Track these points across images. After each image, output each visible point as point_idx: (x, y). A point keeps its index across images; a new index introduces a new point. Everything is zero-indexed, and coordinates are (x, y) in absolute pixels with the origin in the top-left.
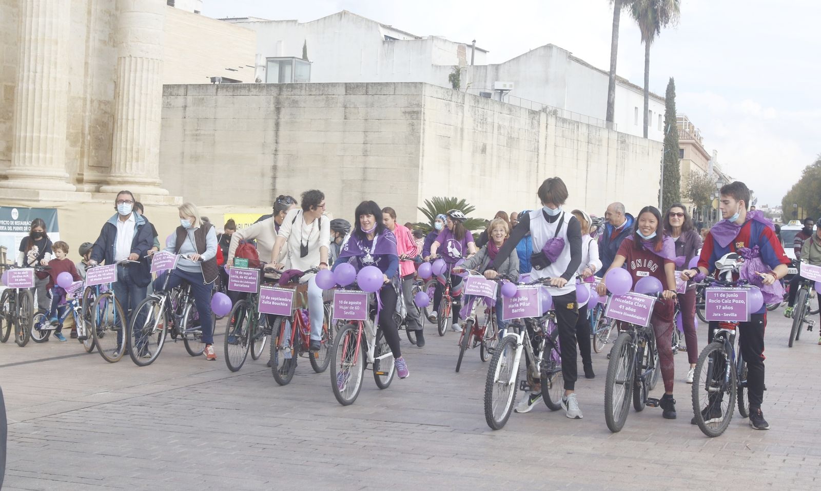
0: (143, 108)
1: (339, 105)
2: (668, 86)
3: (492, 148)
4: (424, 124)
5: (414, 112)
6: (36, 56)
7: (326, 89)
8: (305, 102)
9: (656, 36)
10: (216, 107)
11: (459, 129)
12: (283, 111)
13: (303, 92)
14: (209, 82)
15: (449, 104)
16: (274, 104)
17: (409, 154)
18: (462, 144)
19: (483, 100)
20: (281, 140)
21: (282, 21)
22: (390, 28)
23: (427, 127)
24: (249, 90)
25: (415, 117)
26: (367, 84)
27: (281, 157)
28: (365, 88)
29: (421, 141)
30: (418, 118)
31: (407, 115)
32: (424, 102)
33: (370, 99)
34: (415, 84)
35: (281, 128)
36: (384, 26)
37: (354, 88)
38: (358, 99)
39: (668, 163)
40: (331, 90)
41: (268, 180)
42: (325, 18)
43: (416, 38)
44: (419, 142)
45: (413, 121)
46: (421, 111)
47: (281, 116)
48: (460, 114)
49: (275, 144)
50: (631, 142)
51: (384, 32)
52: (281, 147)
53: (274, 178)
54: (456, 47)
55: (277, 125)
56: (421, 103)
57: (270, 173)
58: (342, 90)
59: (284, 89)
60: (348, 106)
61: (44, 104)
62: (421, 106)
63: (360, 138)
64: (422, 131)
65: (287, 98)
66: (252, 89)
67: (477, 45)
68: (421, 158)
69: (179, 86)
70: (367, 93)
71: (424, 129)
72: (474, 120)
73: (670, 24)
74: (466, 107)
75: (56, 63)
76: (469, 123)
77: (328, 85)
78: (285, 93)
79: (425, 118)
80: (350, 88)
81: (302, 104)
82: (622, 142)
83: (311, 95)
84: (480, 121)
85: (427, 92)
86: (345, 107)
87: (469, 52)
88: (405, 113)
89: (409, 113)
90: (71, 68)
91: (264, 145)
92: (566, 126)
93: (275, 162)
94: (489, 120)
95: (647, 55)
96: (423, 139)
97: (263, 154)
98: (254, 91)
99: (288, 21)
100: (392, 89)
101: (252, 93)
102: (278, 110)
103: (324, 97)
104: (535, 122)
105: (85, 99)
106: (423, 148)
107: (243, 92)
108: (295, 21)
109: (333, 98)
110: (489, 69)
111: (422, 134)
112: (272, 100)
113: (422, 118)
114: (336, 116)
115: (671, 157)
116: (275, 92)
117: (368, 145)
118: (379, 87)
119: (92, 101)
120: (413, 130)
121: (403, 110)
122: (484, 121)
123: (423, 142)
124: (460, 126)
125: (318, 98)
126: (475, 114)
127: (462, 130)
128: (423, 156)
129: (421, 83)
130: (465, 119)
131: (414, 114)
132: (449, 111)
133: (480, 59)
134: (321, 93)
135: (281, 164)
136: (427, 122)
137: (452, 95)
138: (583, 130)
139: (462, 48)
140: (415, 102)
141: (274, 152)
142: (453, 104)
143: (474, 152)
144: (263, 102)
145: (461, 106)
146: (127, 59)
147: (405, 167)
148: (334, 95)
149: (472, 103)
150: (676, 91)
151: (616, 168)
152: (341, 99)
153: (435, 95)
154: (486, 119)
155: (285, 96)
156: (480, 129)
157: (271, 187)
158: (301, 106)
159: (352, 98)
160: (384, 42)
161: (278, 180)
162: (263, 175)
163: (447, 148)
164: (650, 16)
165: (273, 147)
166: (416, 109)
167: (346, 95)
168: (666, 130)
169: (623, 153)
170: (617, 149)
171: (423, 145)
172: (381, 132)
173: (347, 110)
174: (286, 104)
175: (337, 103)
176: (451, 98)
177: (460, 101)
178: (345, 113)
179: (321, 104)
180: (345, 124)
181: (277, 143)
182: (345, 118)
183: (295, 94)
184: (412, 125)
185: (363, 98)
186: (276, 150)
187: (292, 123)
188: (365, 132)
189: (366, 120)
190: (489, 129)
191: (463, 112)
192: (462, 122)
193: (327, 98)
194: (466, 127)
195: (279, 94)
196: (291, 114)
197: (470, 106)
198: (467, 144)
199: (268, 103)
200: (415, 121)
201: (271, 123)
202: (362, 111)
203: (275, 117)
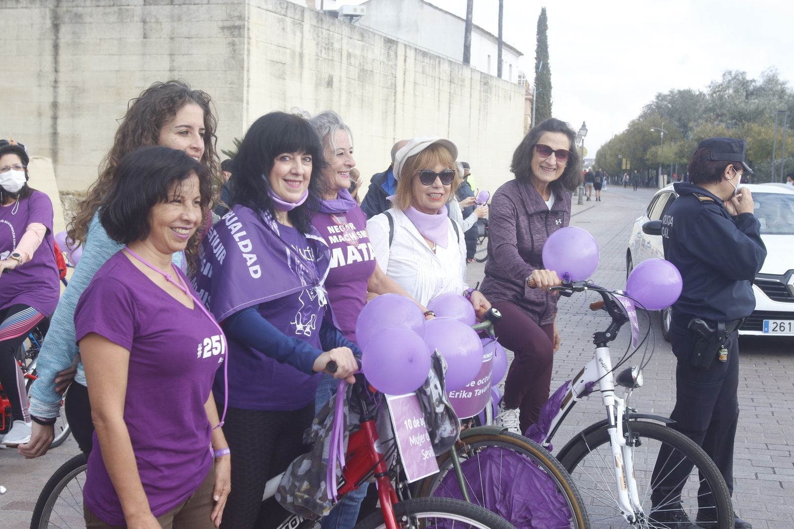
1: (136, 19)
2: (540, 17)
3: (340, 81)
4: (249, 43)
5: (235, 27)
8: (91, 16)
11: (297, 54)
12: (64, 29)
15: (283, 20)
16: (50, 18)
17: (230, 84)
18: (301, 74)
19: (327, 19)
20: (62, 68)
23: (253, 49)
24: (18, 1)
25: (236, 33)
27: (62, 89)
29: (246, 65)
30: (240, 35)
31: (226, 31)
32: (249, 13)
33: (176, 10)
35: (62, 51)
38: (161, 11)
39: (539, 105)
41: (47, 122)
44: (242, 68)
45: (234, 39)
46: (244, 25)
47: (61, 35)
48: (298, 34)
49: (54, 73)
50: (494, 85)
52: (62, 77)
53: (55, 118)
55: (56, 47)
56: (245, 15)
57: (48, 112)
60: (148, 20)
62: (244, 18)
64: (246, 53)
65: (67, 11)
68: (245, 88)
70: (172, 3)
71: (249, 50)
72: (317, 44)
74: (307, 26)
76: (310, 48)
78: (65, 4)
79: (251, 35)
81: (87, 19)
82: (486, 84)
83: (98, 6)
84: (324, 45)
86: (144, 22)
88: (223, 28)
89: (229, 28)
91: (40, 75)
92: (427, 60)
93: (55, 97)
94: (336, 45)
96: (248, 63)
97: (40, 86)
98: (24, 2)
101: (22, 5)
102: (56, 27)
103: (116, 8)
104: (392, 53)
106: (248, 75)
109: (127, 10)
111: (246, 58)
112: (48, 14)
113: (246, 35)
114: (133, 33)
115: (543, 98)
117: (176, 73)
120: (234, 51)
121: (220, 24)
122: (329, 47)
123: (248, 67)
124: (298, 49)
125: (108, 10)
126: (318, 36)
127: (301, 55)
128: (248, 86)
130: (305, 41)
131: (235, 29)
132: (283, 29)
134: (112, 3)
135: (63, 98)
136: (253, 41)
137: (287, 8)
138: (445, 67)
140: (236, 14)
141: (53, 84)
142: (289, 20)
143: (318, 85)
144: (36, 17)
145: (300, 24)
147: (224, 100)
148: (128, 5)
149: (314, 22)
150: (548, 23)
151: (479, 113)
152: (138, 11)
153: (265, 7)
154: (332, 44)
155: (64, 9)
156: (324, 55)
157: (51, 131)
158: (86, 21)
159: (153, 9)
161: (60, 122)
162: (40, 115)
163: (282, 77)
165: (51, 77)
166: (237, 23)
167: (145, 5)
168: (537, 67)
169: (486, 96)
170: (480, 91)
171: (248, 71)
172: (192, 54)
173: (147, 27)
174: (66, 19)
175: (133, 16)
176: (286, 12)
177: (297, 17)
178: (144, 29)
179: (113, 18)
180: (144, 45)
181: (56, 71)
182: (145, 37)
183: (77, 6)
184: (233, 44)
185: (168, 8)
186: (56, 82)
187: (75, 44)
188: (171, 55)
189: (172, 39)
190: (336, 57)
191: (302, 32)
192: (302, 45)
193: (120, 9)
194: (306, 52)
195: (57, 6)
196: (74, 33)
197: (311, 25)
198: (308, 74)
199: (43, 17)
200: (236, 40)
201: (48, 45)
202: (167, 27)
203: (54, 37)
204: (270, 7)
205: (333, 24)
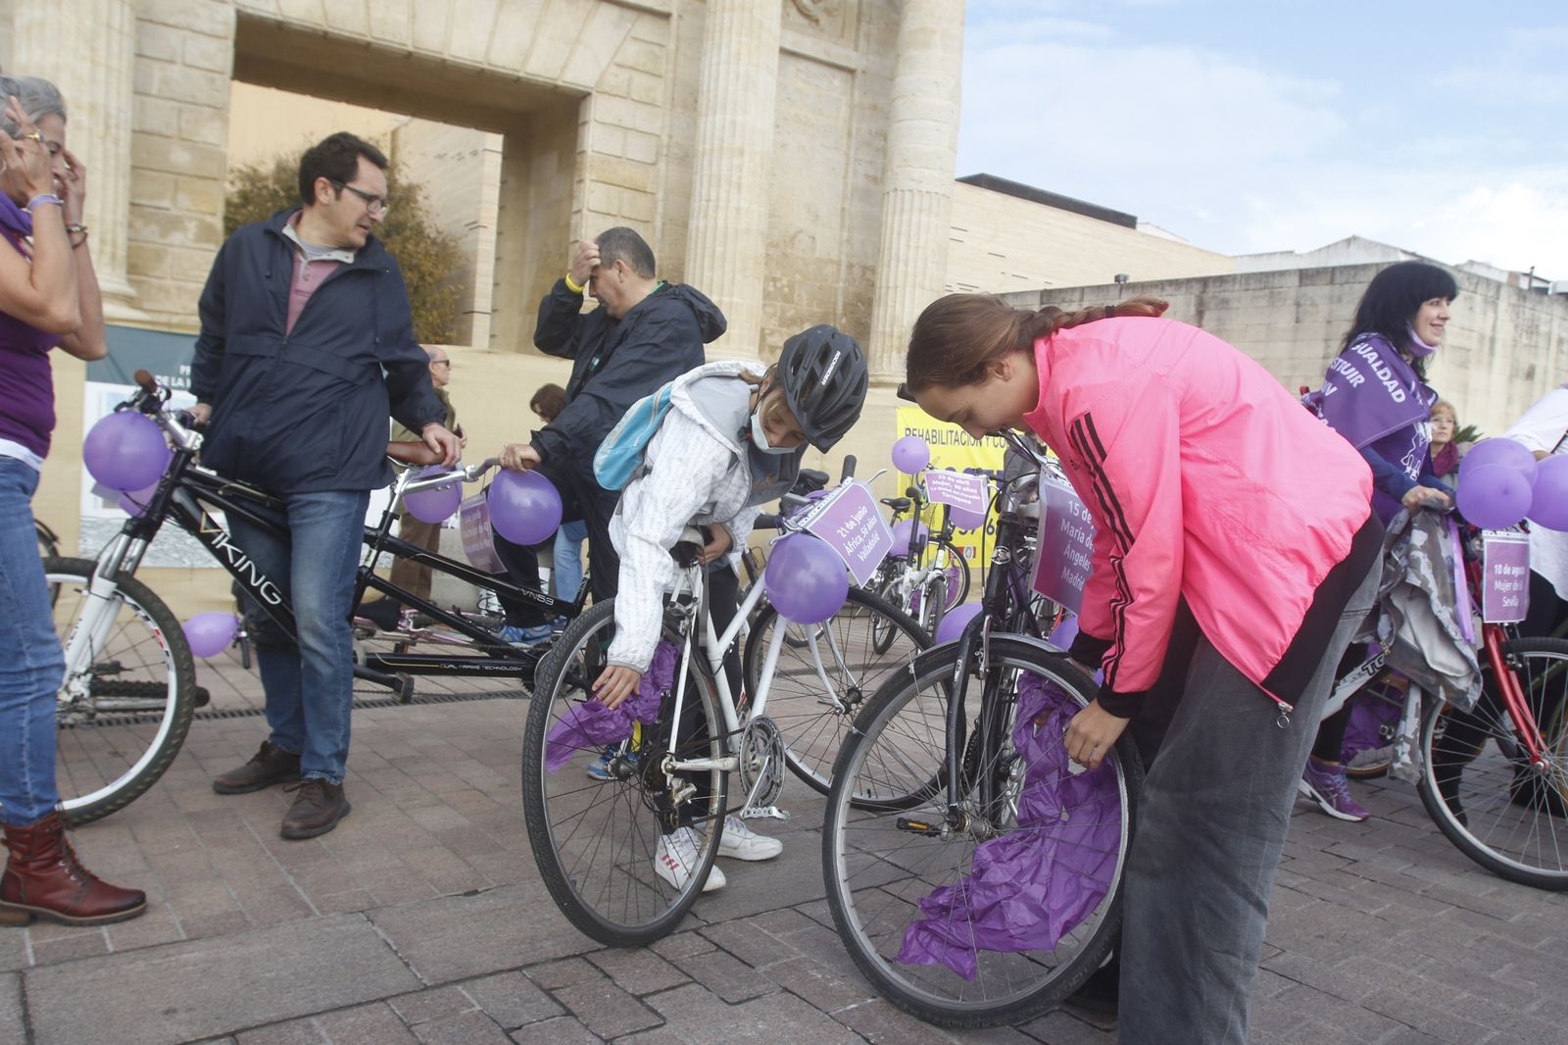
0: (910, 269)
1: (1289, 302)
3: (1545, 373)
6: (710, 175)
7: (1271, 279)
8: (1239, 301)
11: (1487, 338)
12: (1208, 316)
13: (1237, 287)
14: (1112, 282)
15: (1471, 298)
16: (1195, 305)
18: (1490, 364)
19: (1533, 296)
21: (1275, 254)
24: (1162, 289)
26: (1334, 268)
33: (1337, 290)
37: (1312, 276)
38: (1319, 292)
40: (1277, 282)
42: (1329, 247)
48: (1491, 314)
54: (1505, 275)
58: (1295, 280)
59: (1210, 285)
60: (1302, 302)
61: (719, 249)
65: (1214, 297)
66: (1167, 288)
70: (1332, 282)
72: (1516, 327)
74: (1503, 304)
75: (739, 186)
76: (1506, 331)
77: (1273, 273)
78: (1212, 290)
80: (1306, 276)
81: (1235, 304)
83: (1248, 291)
84: (1526, 328)
86: (1298, 305)
87: (1527, 278)
90: (818, 216)
94: (1543, 329)
98: (1169, 290)
99: (1282, 253)
101: (1167, 293)
102: (1200, 314)
103: (1267, 291)
105: (839, 263)
108: (1291, 252)
109: (1280, 293)
112: (1193, 300)
114: (1284, 319)
116: (1196, 289)
118: (1352, 272)
119: (850, 266)
122: (1532, 329)
124: (1488, 333)
125: (1258, 293)
126: (1518, 317)
127: (1493, 340)
130: (1499, 323)
132: (1471, 308)
134: (1263, 286)
137: (1477, 284)
139: (1514, 276)
143: (1512, 377)
144: (1185, 304)
145: (1494, 303)
148: (1281, 288)
149: (1514, 300)
152: (1292, 293)
154: (1537, 326)
155: (1211, 294)
156: (1524, 340)
158: (1233, 306)
159: (1309, 290)
163: (1464, 365)
167: (1300, 287)
173: (1301, 309)
174: (1212, 305)
175: (1285, 299)
176: (1476, 288)
177: (1491, 294)
178: (1298, 313)
179: (1263, 302)
180: (1296, 330)
182: (1297, 322)
183: (1225, 291)
185: (1326, 290)
188: (1326, 340)
189: (1329, 322)
190: (1542, 343)
191: (1496, 312)
192: (1494, 328)
193: (1272, 293)
194: (1500, 336)
195: (1204, 292)
196: (1219, 319)
197: (1509, 304)
198: (1500, 363)
199: (1188, 305)
202: (1323, 309)
205: (1540, 302)
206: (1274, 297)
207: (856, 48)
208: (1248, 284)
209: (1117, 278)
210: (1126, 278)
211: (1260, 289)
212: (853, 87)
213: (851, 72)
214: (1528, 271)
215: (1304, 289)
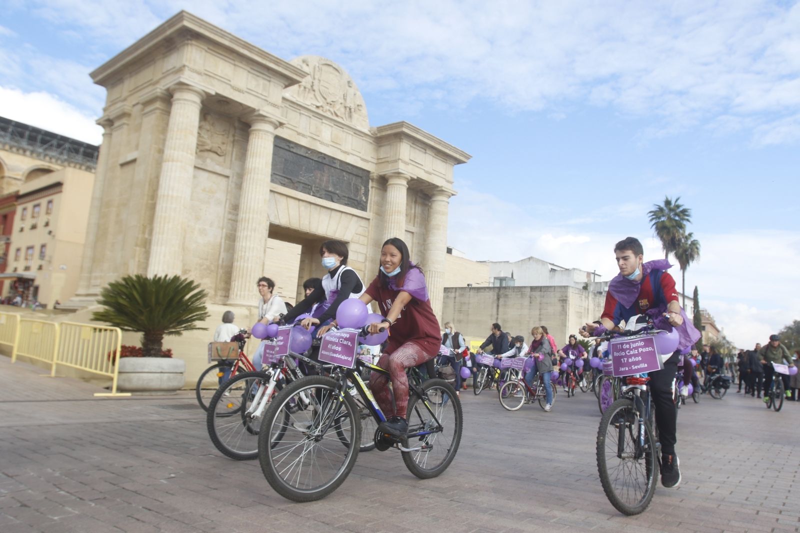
0: (435, 294)
1: (528, 296)
2: (694, 289)
5: (564, 300)
7: (521, 289)
9: (688, 267)
10: (469, 297)
12: (501, 299)
13: (510, 291)
14: (466, 286)
15: (581, 296)
16: (496, 296)
17: (562, 320)
18: (588, 317)
19: (598, 295)
20: (500, 313)
21: (501, 262)
22: (553, 265)
23: (570, 308)
24: (485, 290)
25: (564, 302)
26: (541, 287)
28: (540, 288)
29: (568, 314)
30: (566, 303)
31: (561, 302)
33: (542, 293)
34: (565, 287)
35: (500, 308)
36: (550, 264)
37: (535, 289)
38: (537, 294)
40: (523, 290)
42: (522, 260)
43: (566, 269)
46: (567, 299)
47: (500, 302)
48: (587, 301)
51: (550, 267)
52: (500, 316)
54: (586, 274)
55: (498, 306)
56: (568, 296)
58: (529, 290)
59: (501, 289)
60: (532, 297)
63: (538, 312)
64: (568, 309)
67: (596, 273)
69: (453, 288)
70: (541, 291)
72: (594, 305)
73: (695, 261)
74: (590, 298)
77: (522, 287)
78: (502, 291)
79: (570, 303)
80: (533, 288)
81: (510, 296)
83: (514, 292)
85: (570, 290)
86: (530, 297)
87: (592, 276)
88: (560, 300)
89: (562, 300)
91: (492, 316)
95: (683, 276)
96: (569, 312)
98: (487, 290)
99: (504, 262)
100: (553, 289)
102: (498, 299)
103: (520, 293)
106: (568, 317)
107: (482, 290)
108: (508, 262)
109: (525, 294)
110: (602, 284)
112: (496, 294)
113: (568, 303)
114: (526, 302)
116: (497, 291)
117: (542, 316)
118: (547, 288)
120: (563, 308)
121: (559, 299)
124: (587, 307)
125: (517, 293)
127: (588, 309)
128: (568, 321)
129: (567, 286)
130: (589, 304)
131: (564, 301)
132: (581, 300)
133: (598, 279)
136: (570, 305)
137: (583, 293)
139: (589, 274)
140: (564, 295)
142: (583, 297)
144: (492, 295)
145: (587, 298)
146: (428, 272)
147: (559, 326)
148: (525, 292)
149: (593, 296)
150: (699, 294)
152: (528, 294)
153: (575, 292)
155: (502, 293)
156: (597, 309)
159: (534, 293)
160: (550, 271)
163: (581, 317)
164: (684, 257)
165: (496, 316)
166: (565, 298)
168: (694, 312)
173: (532, 299)
174: (502, 296)
175: (526, 296)
177: (587, 295)
178: (530, 300)
179: (519, 296)
180: (530, 306)
181: (498, 314)
182: (531, 303)
183: (506, 292)
184: (563, 306)
185: (539, 293)
186: (497, 318)
187: (505, 305)
188: (540, 309)
189: (540, 304)
191: (588, 300)
192: (588, 306)
194: (590, 308)
195: (499, 292)
196: (504, 301)
200: (564, 304)
201: (495, 305)
202: (539, 299)
203: (497, 302)
204: (577, 292)
205: (601, 297)
206: (523, 295)
207: (414, 226)
208: (514, 290)
209: (468, 285)
210: (471, 285)
211: (518, 292)
212: (413, 237)
213: (412, 233)
214: (593, 272)
215: (532, 293)
